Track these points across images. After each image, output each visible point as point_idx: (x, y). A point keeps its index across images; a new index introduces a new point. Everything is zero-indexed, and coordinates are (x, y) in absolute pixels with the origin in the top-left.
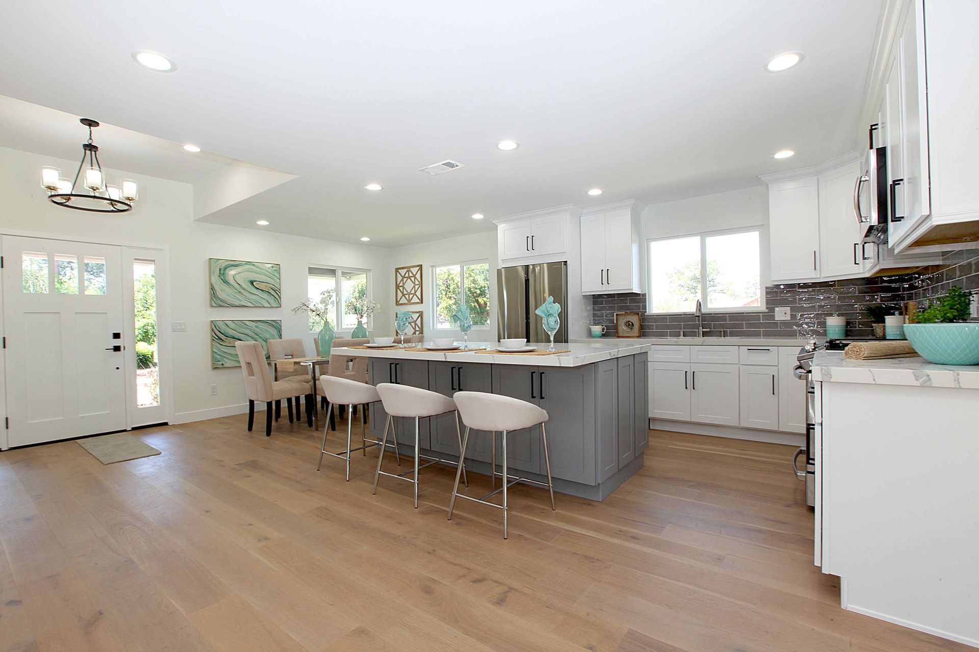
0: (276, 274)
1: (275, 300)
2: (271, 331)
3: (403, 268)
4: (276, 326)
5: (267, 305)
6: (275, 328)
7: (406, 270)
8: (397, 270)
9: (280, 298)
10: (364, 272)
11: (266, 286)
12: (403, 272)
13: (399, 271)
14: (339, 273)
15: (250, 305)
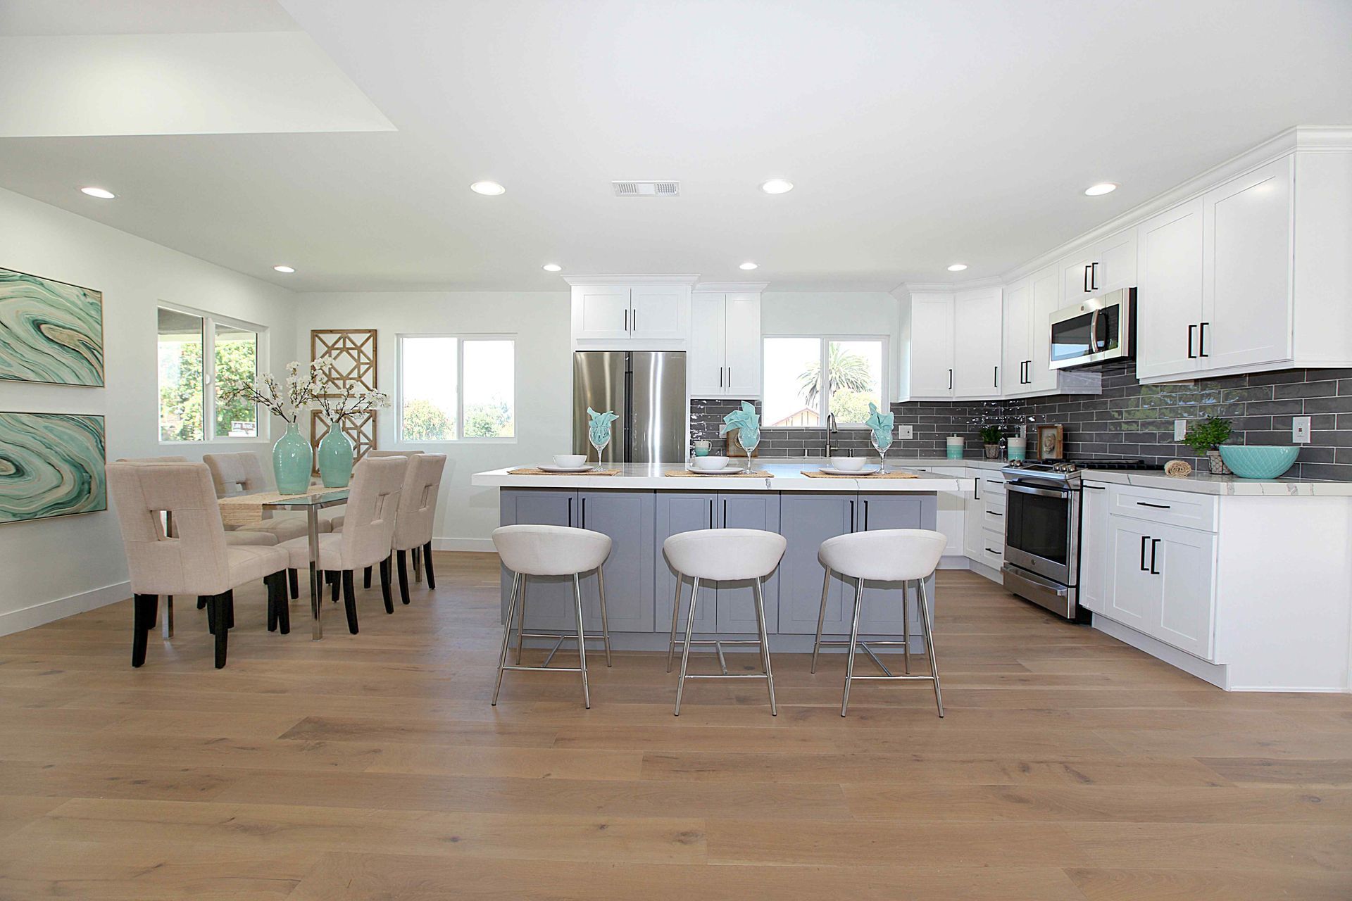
0: (93, 313)
1: (91, 371)
2: (81, 438)
3: (331, 332)
4: (94, 427)
5: (72, 379)
6: (91, 431)
7: (339, 335)
8: (315, 334)
9: (102, 366)
10: (253, 330)
11: (71, 337)
12: (330, 339)
13: (320, 335)
14: (211, 325)
15: (32, 376)
